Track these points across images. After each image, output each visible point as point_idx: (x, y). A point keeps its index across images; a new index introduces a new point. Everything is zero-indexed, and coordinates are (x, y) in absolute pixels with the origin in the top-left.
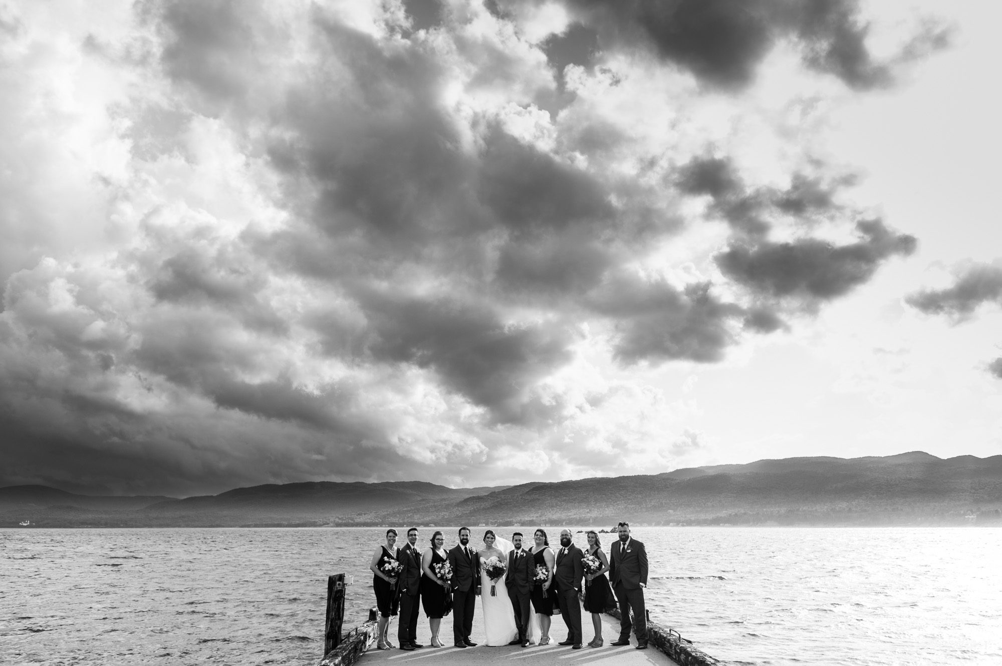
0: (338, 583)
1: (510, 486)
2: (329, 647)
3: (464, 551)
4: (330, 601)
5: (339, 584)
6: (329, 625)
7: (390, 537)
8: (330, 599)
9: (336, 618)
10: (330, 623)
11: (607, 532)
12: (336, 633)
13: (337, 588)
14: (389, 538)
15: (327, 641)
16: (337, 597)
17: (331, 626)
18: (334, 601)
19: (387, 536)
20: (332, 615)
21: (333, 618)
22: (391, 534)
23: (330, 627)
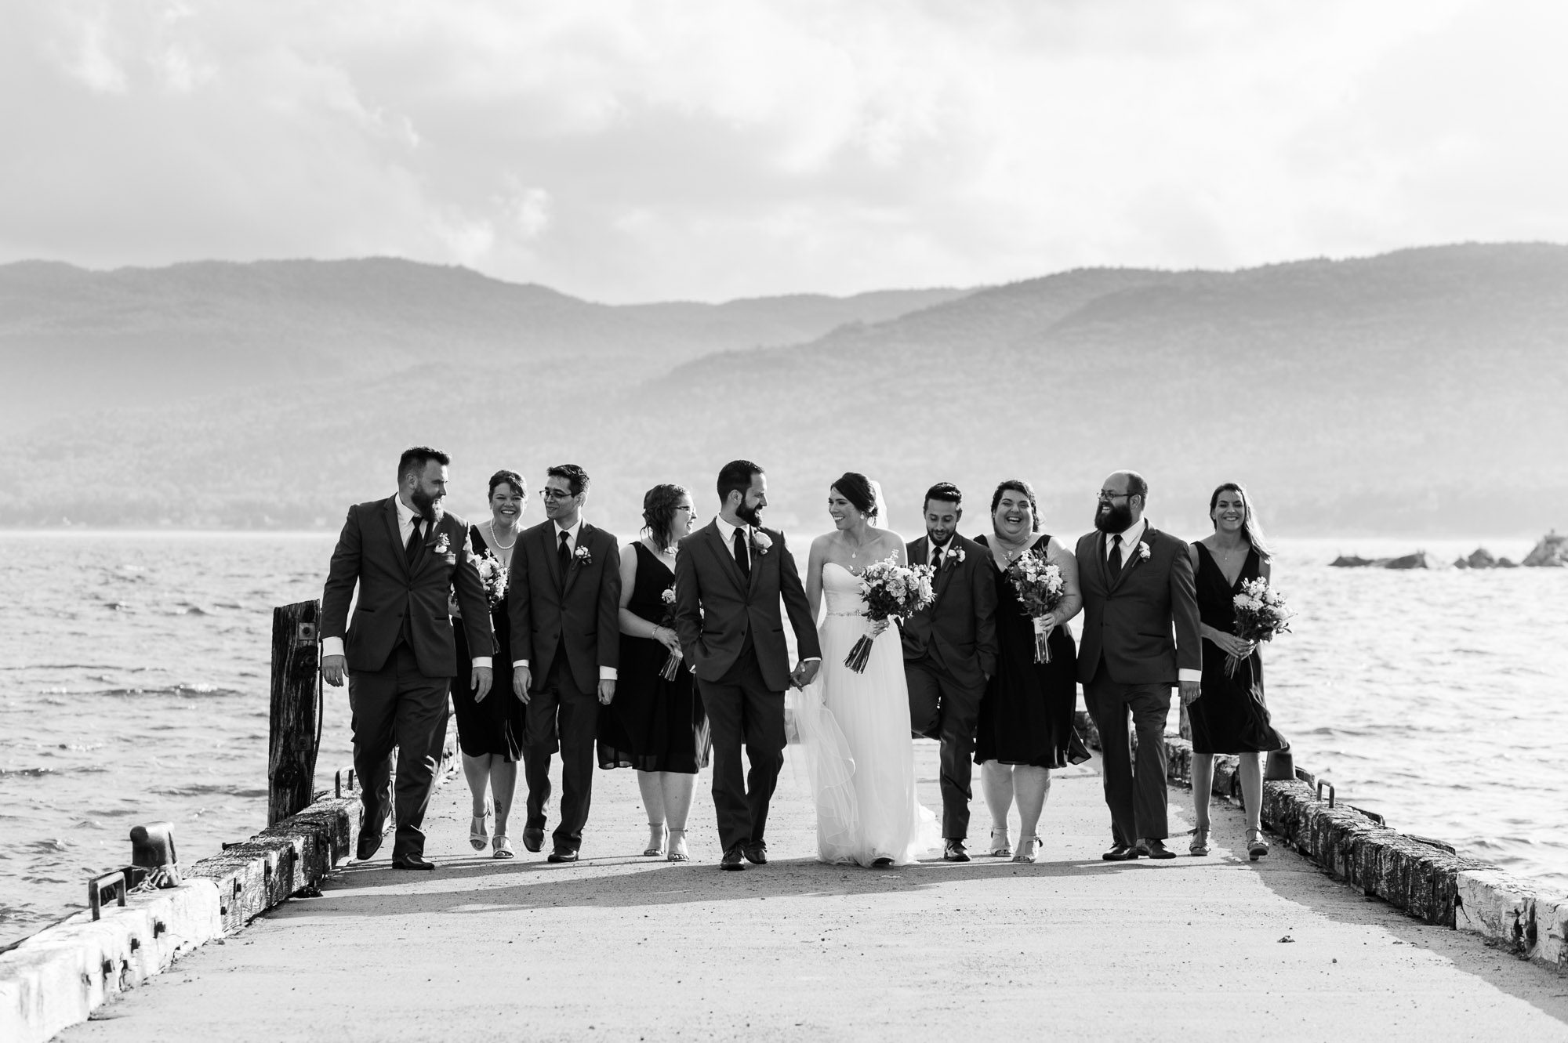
0: (302, 626)
1: (952, 291)
2: (281, 812)
3: (731, 548)
4: (281, 680)
5: (306, 631)
6: (280, 749)
7: (503, 498)
8: (281, 675)
9: (299, 730)
10: (282, 741)
11: (1505, 563)
12: (301, 771)
13: (300, 641)
14: (499, 503)
15: (277, 792)
16: (302, 669)
17: (287, 750)
18: (294, 679)
19: (491, 495)
20: (289, 721)
21: (292, 728)
22: (503, 488)
23: (284, 753)
